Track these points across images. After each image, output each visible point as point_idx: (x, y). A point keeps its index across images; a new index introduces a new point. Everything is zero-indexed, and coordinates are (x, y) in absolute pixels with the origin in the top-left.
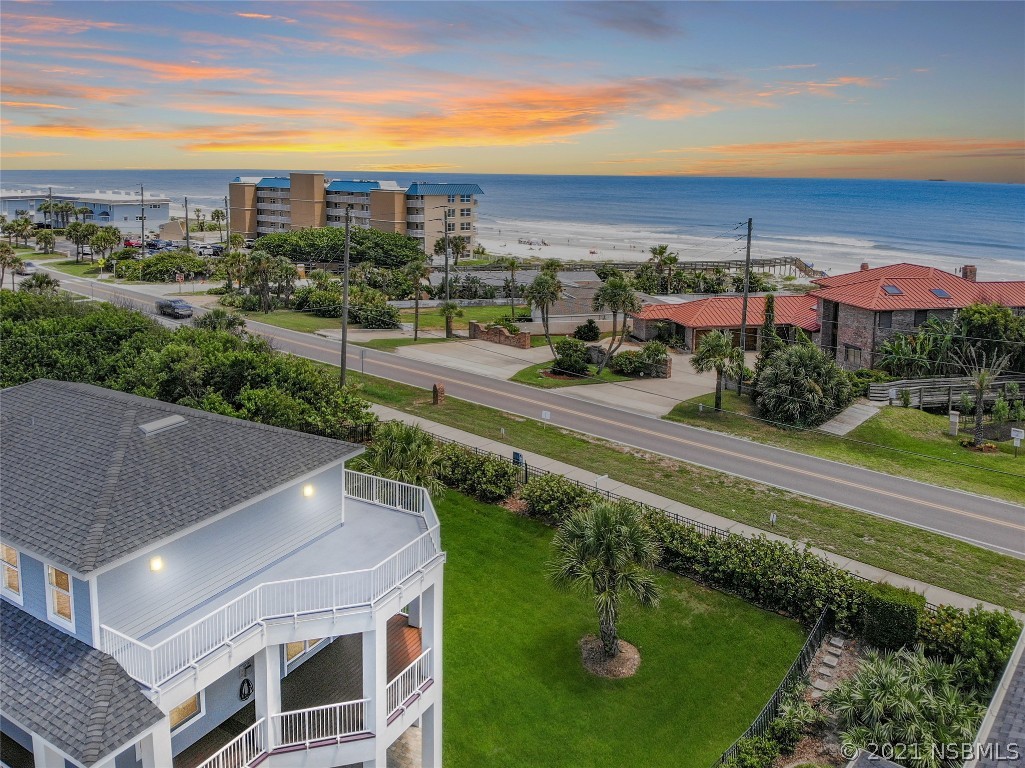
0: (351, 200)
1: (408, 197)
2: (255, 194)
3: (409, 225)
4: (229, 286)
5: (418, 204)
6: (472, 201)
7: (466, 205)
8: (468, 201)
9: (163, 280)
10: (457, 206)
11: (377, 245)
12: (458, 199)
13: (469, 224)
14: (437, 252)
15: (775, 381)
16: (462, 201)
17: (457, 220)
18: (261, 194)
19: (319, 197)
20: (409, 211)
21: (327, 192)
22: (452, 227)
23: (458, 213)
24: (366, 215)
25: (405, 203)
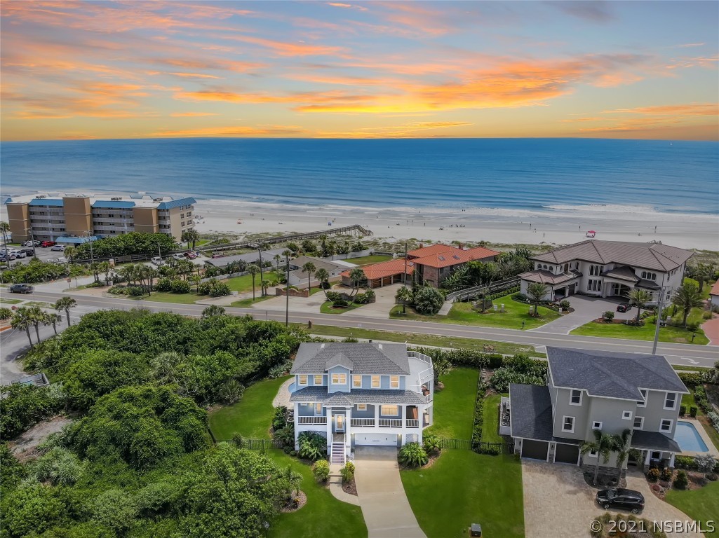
0: (111, 212)
1: (158, 210)
2: (28, 209)
3: (160, 226)
5: (167, 214)
6: (191, 207)
7: (188, 211)
8: (189, 208)
9: (41, 281)
10: (185, 212)
11: (153, 242)
12: (185, 208)
13: (191, 221)
14: (183, 240)
16: (187, 208)
17: (186, 219)
18: (33, 209)
19: (88, 213)
20: (159, 218)
21: (92, 208)
22: (183, 224)
23: (185, 215)
24: (125, 220)
25: (157, 214)
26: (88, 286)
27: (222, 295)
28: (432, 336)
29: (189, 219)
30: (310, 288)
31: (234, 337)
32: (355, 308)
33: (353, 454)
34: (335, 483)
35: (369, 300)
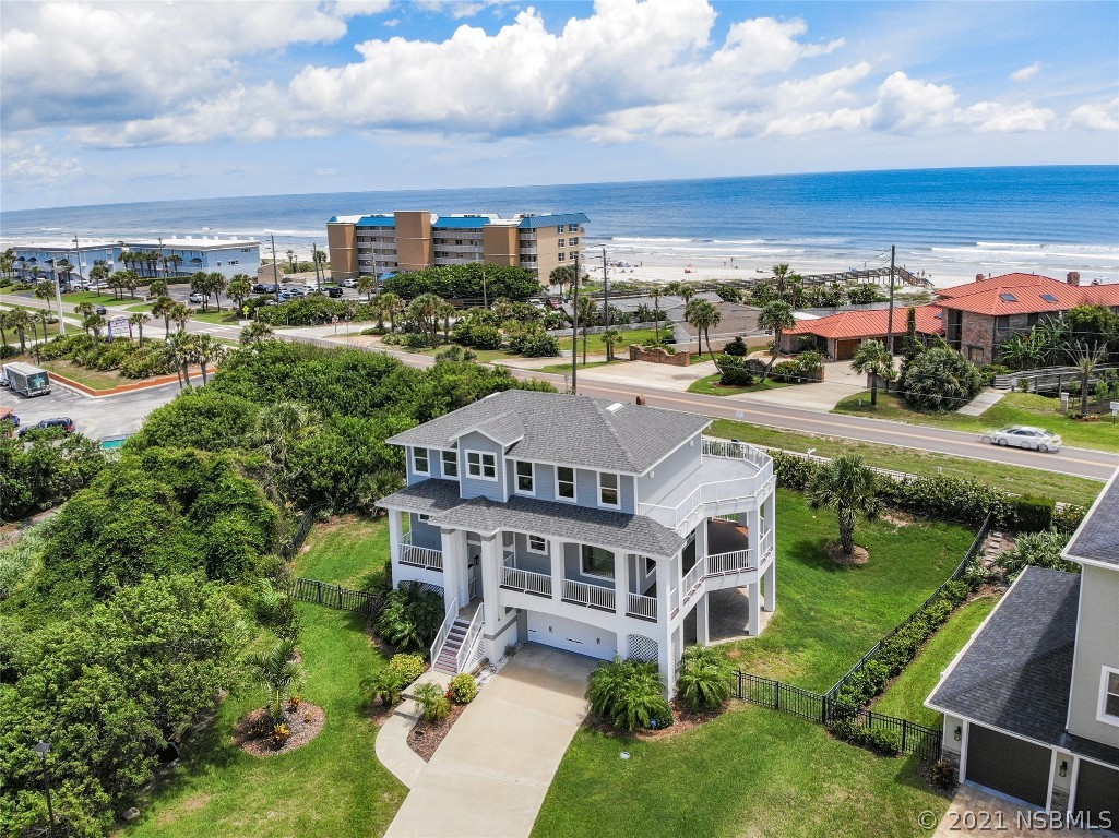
0: (459, 236)
1: (520, 230)
2: (355, 233)
3: (522, 257)
4: (380, 326)
5: (531, 237)
6: (579, 229)
7: (574, 235)
8: (575, 230)
9: (309, 324)
10: (567, 236)
11: (498, 279)
12: (566, 229)
13: (577, 252)
14: (552, 282)
15: (920, 378)
16: (571, 230)
17: (567, 249)
18: (362, 233)
19: (426, 236)
20: (522, 244)
21: (434, 229)
22: (561, 257)
23: (567, 242)
24: (477, 250)
25: (518, 236)
26: (365, 333)
27: (543, 355)
28: (905, 451)
29: (574, 248)
30: (700, 353)
31: (448, 399)
32: (767, 388)
33: (506, 661)
34: (405, 716)
35: (809, 376)
